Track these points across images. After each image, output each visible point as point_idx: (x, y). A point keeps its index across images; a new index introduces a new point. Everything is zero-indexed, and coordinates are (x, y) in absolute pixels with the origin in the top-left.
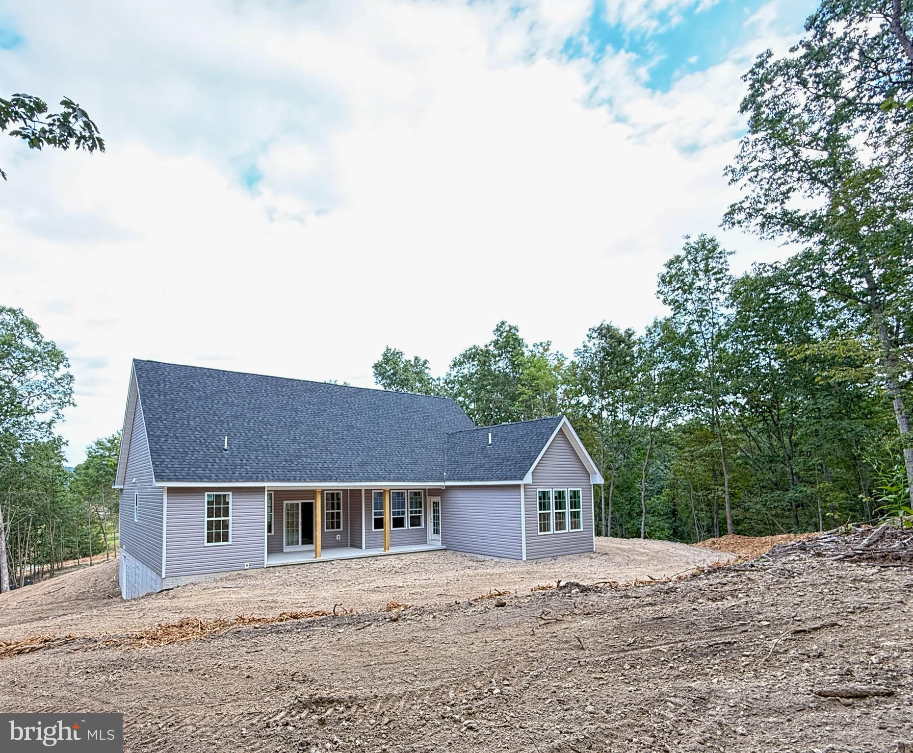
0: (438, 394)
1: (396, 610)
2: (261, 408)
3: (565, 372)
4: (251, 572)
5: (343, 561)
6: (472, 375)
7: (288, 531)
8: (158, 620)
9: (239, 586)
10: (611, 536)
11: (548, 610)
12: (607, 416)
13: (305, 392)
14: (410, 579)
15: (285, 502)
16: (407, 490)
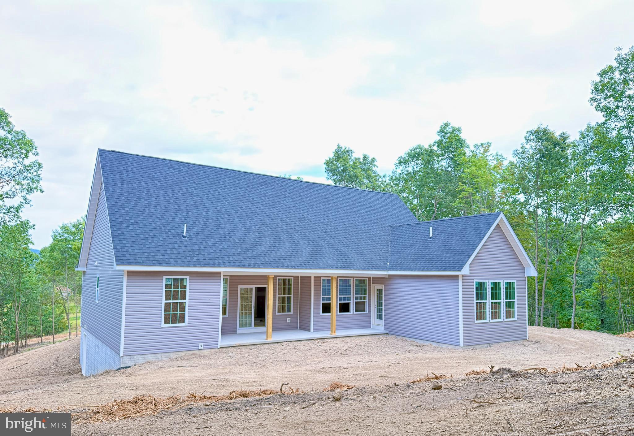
0: (384, 190)
1: (338, 390)
2: (219, 199)
3: (504, 172)
4: (206, 352)
5: (292, 343)
6: (416, 173)
7: (242, 314)
8: (115, 396)
9: (193, 365)
10: (543, 325)
11: (480, 393)
12: (542, 214)
13: (261, 185)
14: (354, 361)
15: (240, 287)
16: (353, 277)
